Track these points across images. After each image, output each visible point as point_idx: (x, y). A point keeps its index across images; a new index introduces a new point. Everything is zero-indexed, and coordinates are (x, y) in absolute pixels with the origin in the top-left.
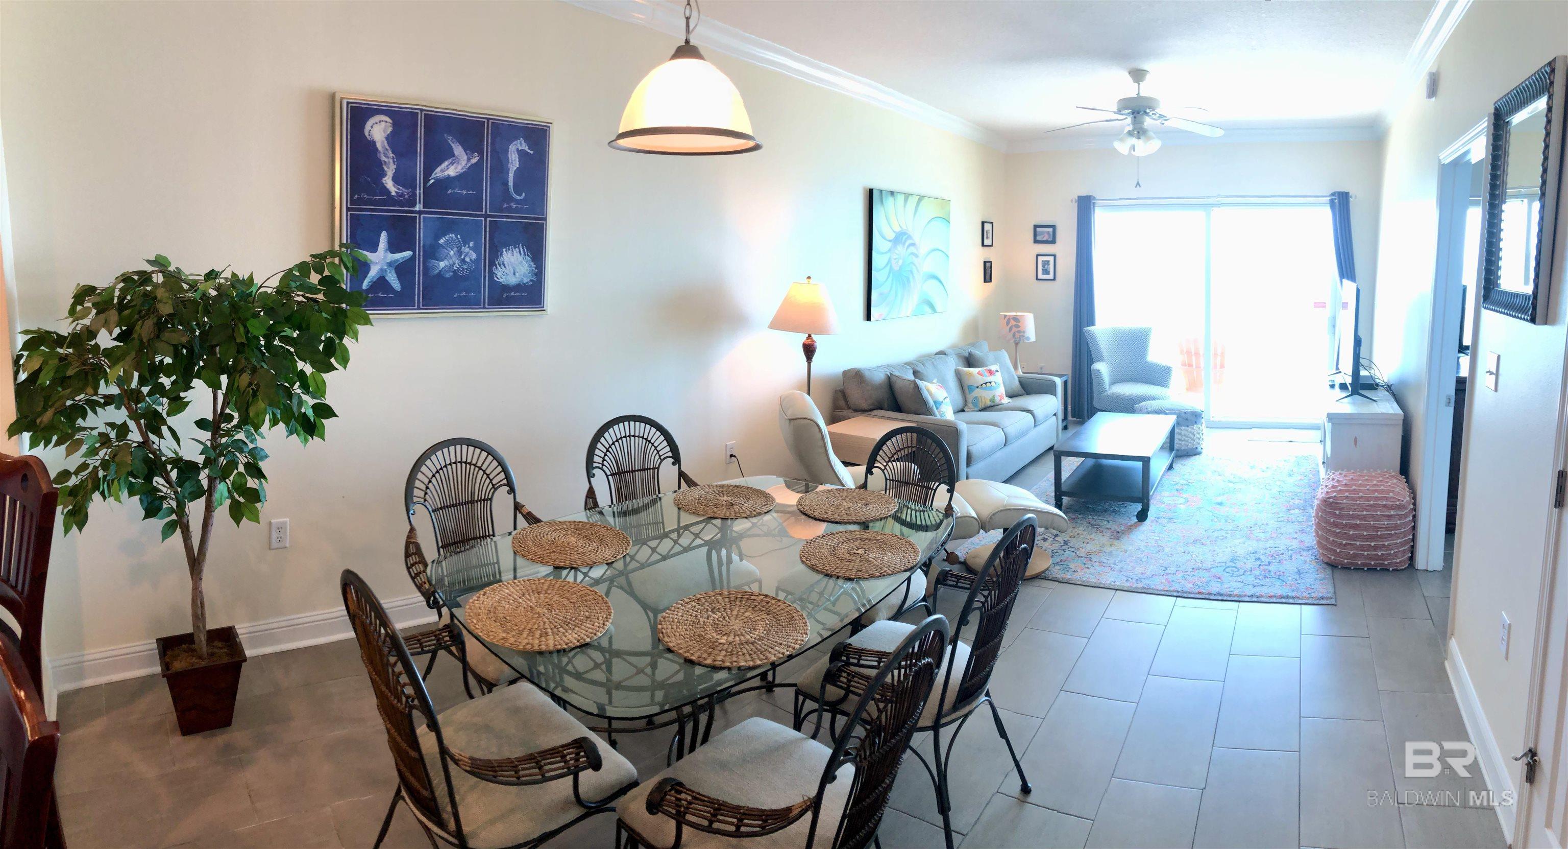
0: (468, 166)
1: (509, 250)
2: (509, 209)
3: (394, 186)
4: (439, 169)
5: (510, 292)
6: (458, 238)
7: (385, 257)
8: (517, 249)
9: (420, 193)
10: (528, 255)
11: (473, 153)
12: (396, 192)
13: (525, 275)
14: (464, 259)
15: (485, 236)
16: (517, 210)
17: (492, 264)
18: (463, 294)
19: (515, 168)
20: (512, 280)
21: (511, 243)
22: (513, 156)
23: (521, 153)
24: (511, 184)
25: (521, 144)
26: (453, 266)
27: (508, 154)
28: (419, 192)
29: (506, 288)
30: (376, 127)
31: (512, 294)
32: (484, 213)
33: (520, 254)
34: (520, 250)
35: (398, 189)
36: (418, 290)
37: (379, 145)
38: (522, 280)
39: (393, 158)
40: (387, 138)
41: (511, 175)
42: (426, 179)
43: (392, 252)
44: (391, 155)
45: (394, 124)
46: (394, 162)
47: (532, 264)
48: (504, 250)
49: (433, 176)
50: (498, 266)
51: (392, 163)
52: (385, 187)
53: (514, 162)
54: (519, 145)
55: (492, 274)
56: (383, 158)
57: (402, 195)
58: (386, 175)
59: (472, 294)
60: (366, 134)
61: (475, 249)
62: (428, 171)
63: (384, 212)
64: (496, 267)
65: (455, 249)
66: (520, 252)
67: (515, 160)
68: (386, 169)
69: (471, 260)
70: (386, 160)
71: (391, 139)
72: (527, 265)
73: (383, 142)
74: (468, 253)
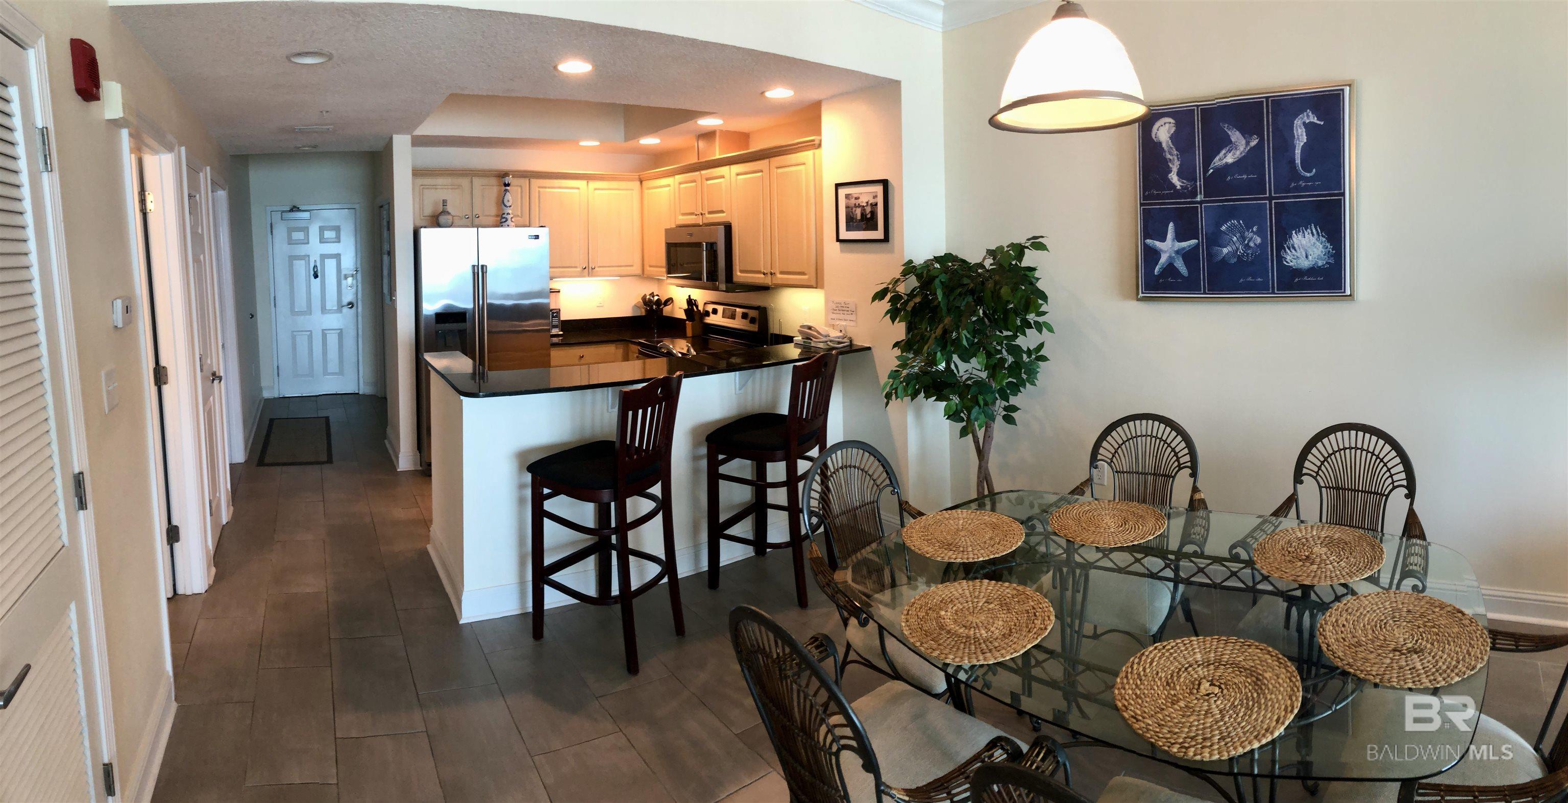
0: (1247, 150)
1: (1299, 231)
2: (1298, 189)
3: (1179, 180)
4: (1217, 158)
5: (1303, 277)
6: (1240, 223)
7: (1173, 246)
8: (1309, 231)
9: (1200, 185)
10: (1322, 236)
11: (1251, 136)
12: (1181, 186)
13: (1319, 258)
14: (1248, 243)
15: (1270, 218)
16: (1306, 189)
17: (1280, 247)
18: (1250, 279)
19: (1302, 144)
20: (1305, 264)
21: (1301, 225)
22: (1300, 131)
23: (1309, 127)
24: (1298, 161)
25: (1308, 116)
26: (1237, 252)
27: (1293, 130)
28: (1200, 183)
29: (1298, 272)
30: (1162, 129)
31: (1306, 278)
32: (1268, 195)
33: (1313, 235)
34: (1312, 230)
35: (1183, 183)
36: (1203, 276)
37: (1164, 145)
38: (1316, 263)
39: (1177, 155)
40: (1171, 138)
41: (1298, 152)
42: (1206, 170)
43: (1179, 241)
44: (1175, 152)
45: (1177, 125)
46: (1178, 158)
47: (1328, 245)
48: (1294, 232)
49: (1212, 166)
50: (1287, 250)
51: (1176, 160)
52: (1171, 182)
53: (1301, 137)
54: (1306, 118)
55: (1280, 259)
56: (1168, 156)
57: (1186, 188)
58: (1170, 171)
59: (1259, 279)
60: (1153, 136)
61: (1260, 233)
62: (1208, 160)
63: (1170, 204)
64: (1285, 250)
65: (1238, 235)
66: (1312, 233)
67: (1302, 135)
68: (1171, 165)
69: (1255, 244)
70: (1171, 158)
71: (1174, 138)
72: (1321, 246)
73: (1167, 142)
74: (1252, 238)
